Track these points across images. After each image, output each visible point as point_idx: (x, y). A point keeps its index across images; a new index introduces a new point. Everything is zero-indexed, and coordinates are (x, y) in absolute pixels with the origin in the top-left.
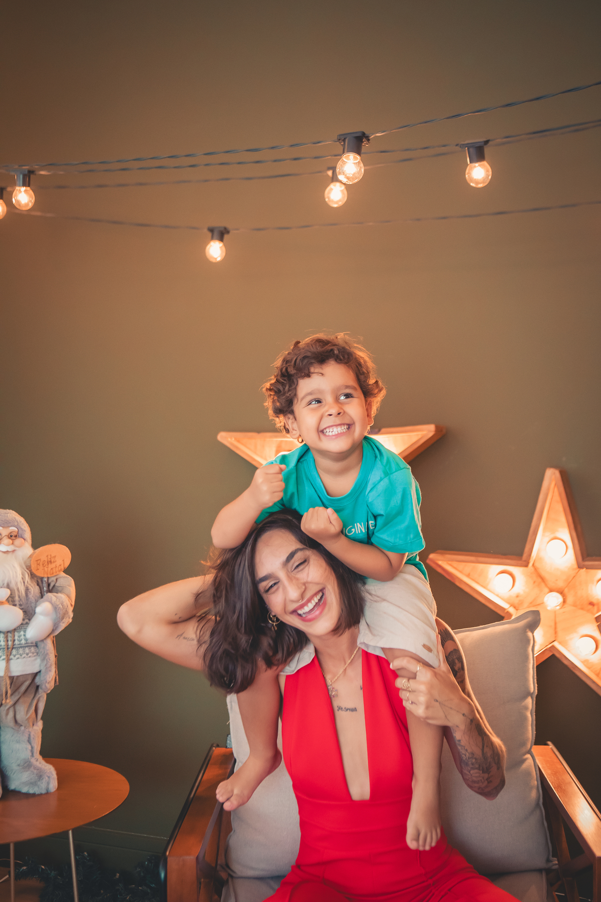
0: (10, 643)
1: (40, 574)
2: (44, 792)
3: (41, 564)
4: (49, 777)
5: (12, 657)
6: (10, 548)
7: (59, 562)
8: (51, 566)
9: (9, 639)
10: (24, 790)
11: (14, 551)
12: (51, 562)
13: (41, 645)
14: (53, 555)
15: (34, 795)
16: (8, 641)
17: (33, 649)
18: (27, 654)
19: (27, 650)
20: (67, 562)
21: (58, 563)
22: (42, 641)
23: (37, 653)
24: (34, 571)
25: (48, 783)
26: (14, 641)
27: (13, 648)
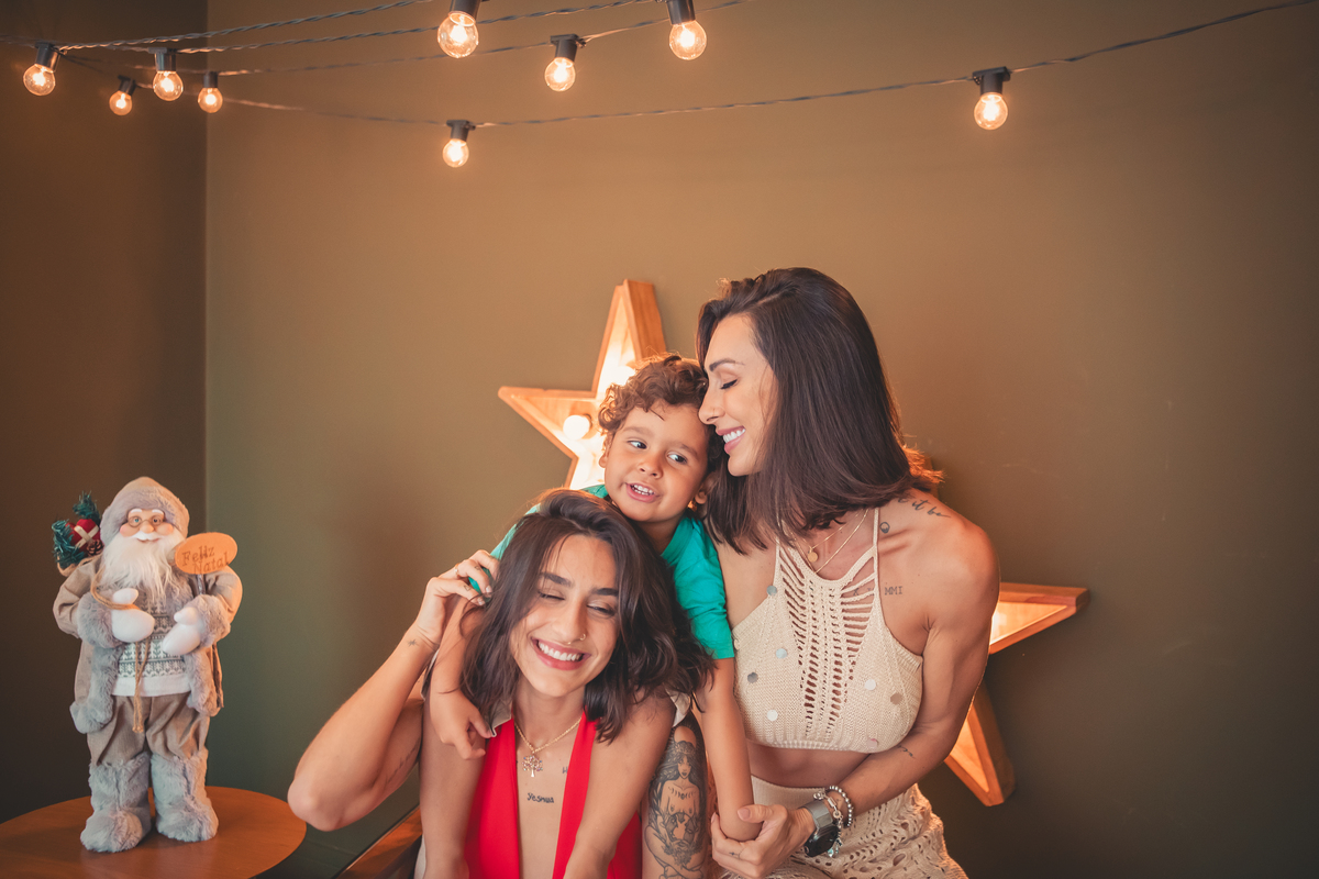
0: (143, 656)
1: (189, 569)
2: (194, 839)
3: (191, 558)
4: (201, 822)
5: (145, 673)
6: (151, 536)
7: (218, 555)
8: (205, 561)
9: (143, 650)
10: (171, 835)
11: (156, 540)
12: (206, 555)
13: (189, 659)
14: (208, 547)
15: (182, 842)
16: (140, 653)
17: (176, 665)
18: (167, 671)
19: (167, 665)
20: (232, 555)
21: (217, 558)
22: (190, 654)
23: (184, 670)
24: (179, 566)
25: (200, 830)
26: (148, 653)
27: (146, 663)
